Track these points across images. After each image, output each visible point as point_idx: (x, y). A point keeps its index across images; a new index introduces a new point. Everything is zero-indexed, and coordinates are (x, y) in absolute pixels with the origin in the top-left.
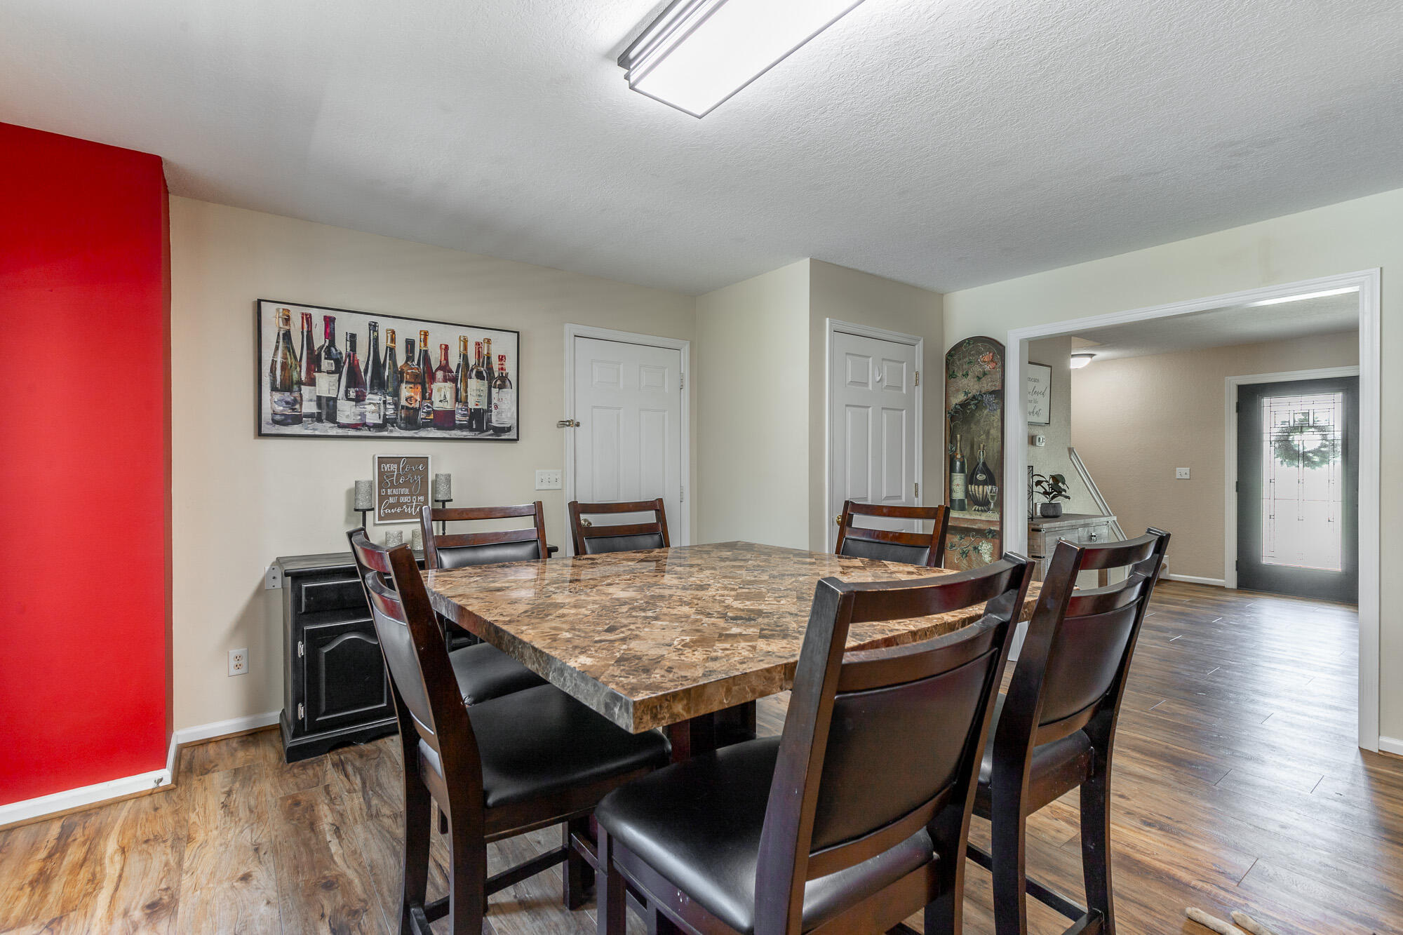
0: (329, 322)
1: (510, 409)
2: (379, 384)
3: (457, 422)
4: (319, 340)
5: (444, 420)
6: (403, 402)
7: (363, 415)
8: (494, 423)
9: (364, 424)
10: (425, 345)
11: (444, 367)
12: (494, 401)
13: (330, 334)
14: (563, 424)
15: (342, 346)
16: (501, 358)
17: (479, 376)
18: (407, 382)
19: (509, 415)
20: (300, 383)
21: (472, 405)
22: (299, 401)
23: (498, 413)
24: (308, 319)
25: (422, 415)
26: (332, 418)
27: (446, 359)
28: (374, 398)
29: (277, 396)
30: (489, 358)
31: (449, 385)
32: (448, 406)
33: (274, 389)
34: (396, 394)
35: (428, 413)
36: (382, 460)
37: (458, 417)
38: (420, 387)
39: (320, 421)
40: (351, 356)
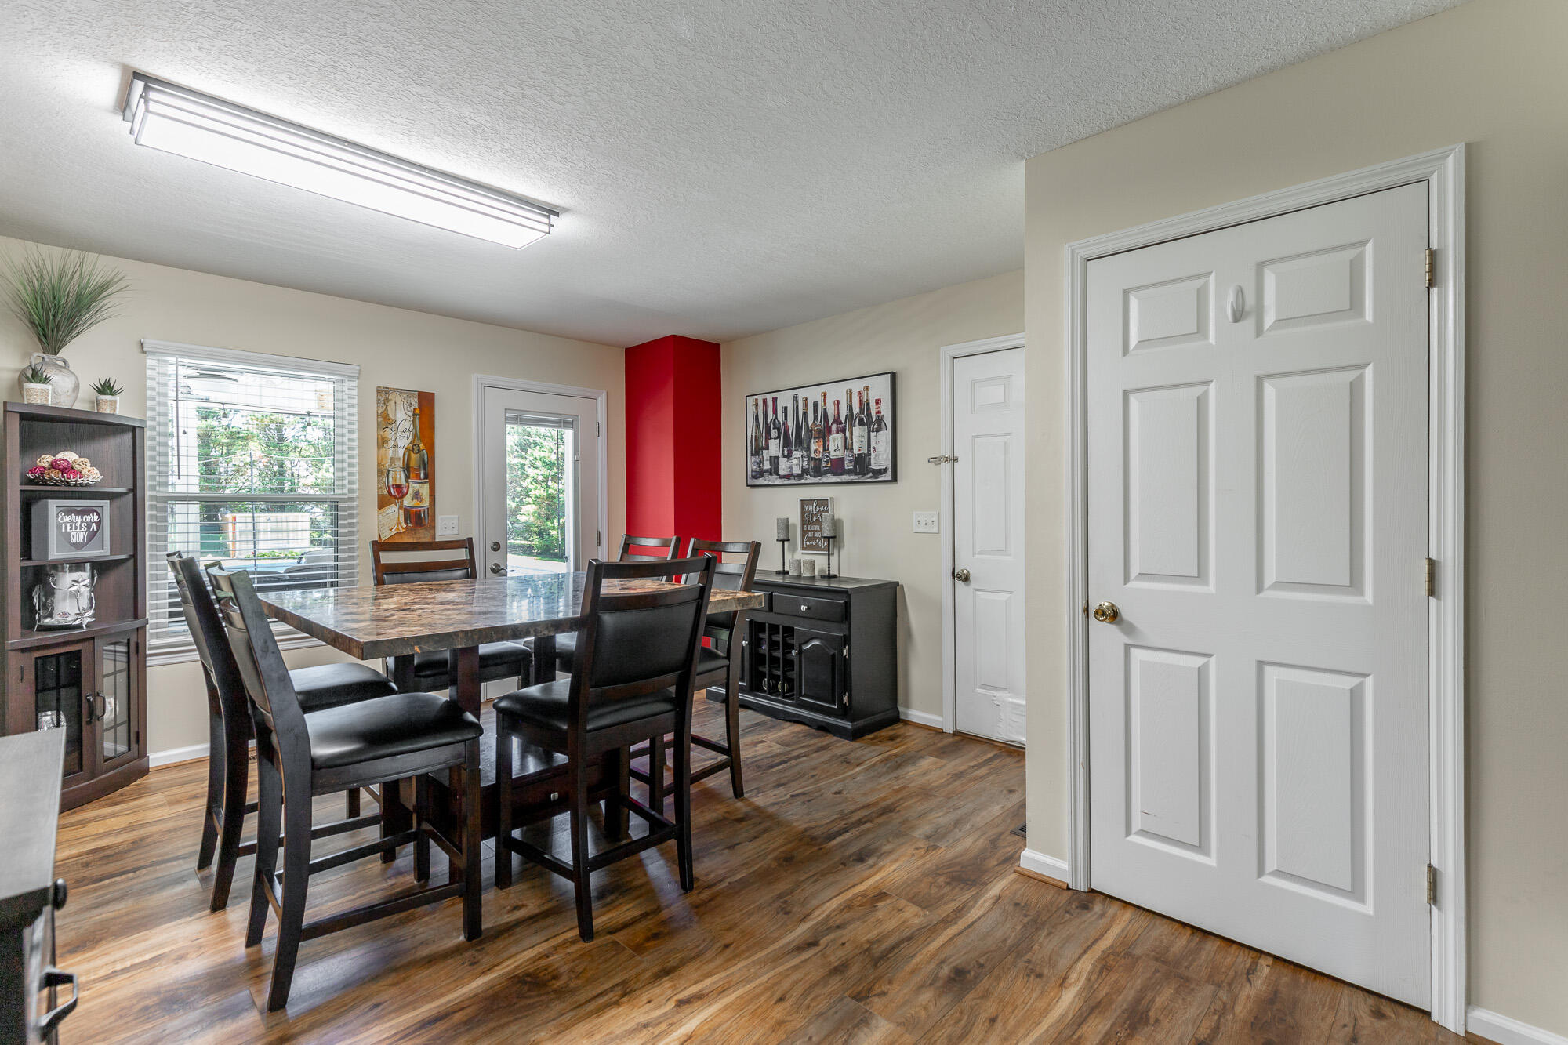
0: (775, 400)
1: (885, 451)
2: (800, 442)
3: (846, 468)
4: (771, 417)
5: (837, 467)
6: (813, 455)
7: (791, 468)
8: (873, 467)
9: (792, 475)
10: (825, 403)
11: (837, 421)
12: (873, 445)
13: (775, 411)
14: (935, 460)
15: (781, 418)
16: (877, 402)
17: (861, 423)
18: (815, 438)
19: (885, 457)
20: (763, 449)
21: (856, 452)
22: (761, 462)
23: (876, 456)
24: (765, 401)
25: (823, 464)
26: (777, 473)
27: (838, 413)
28: (796, 454)
29: (753, 459)
30: (868, 404)
31: (840, 435)
32: (839, 454)
33: (752, 455)
34: (808, 449)
35: (827, 462)
36: (803, 502)
37: (846, 463)
38: (821, 440)
39: (771, 474)
40: (785, 424)
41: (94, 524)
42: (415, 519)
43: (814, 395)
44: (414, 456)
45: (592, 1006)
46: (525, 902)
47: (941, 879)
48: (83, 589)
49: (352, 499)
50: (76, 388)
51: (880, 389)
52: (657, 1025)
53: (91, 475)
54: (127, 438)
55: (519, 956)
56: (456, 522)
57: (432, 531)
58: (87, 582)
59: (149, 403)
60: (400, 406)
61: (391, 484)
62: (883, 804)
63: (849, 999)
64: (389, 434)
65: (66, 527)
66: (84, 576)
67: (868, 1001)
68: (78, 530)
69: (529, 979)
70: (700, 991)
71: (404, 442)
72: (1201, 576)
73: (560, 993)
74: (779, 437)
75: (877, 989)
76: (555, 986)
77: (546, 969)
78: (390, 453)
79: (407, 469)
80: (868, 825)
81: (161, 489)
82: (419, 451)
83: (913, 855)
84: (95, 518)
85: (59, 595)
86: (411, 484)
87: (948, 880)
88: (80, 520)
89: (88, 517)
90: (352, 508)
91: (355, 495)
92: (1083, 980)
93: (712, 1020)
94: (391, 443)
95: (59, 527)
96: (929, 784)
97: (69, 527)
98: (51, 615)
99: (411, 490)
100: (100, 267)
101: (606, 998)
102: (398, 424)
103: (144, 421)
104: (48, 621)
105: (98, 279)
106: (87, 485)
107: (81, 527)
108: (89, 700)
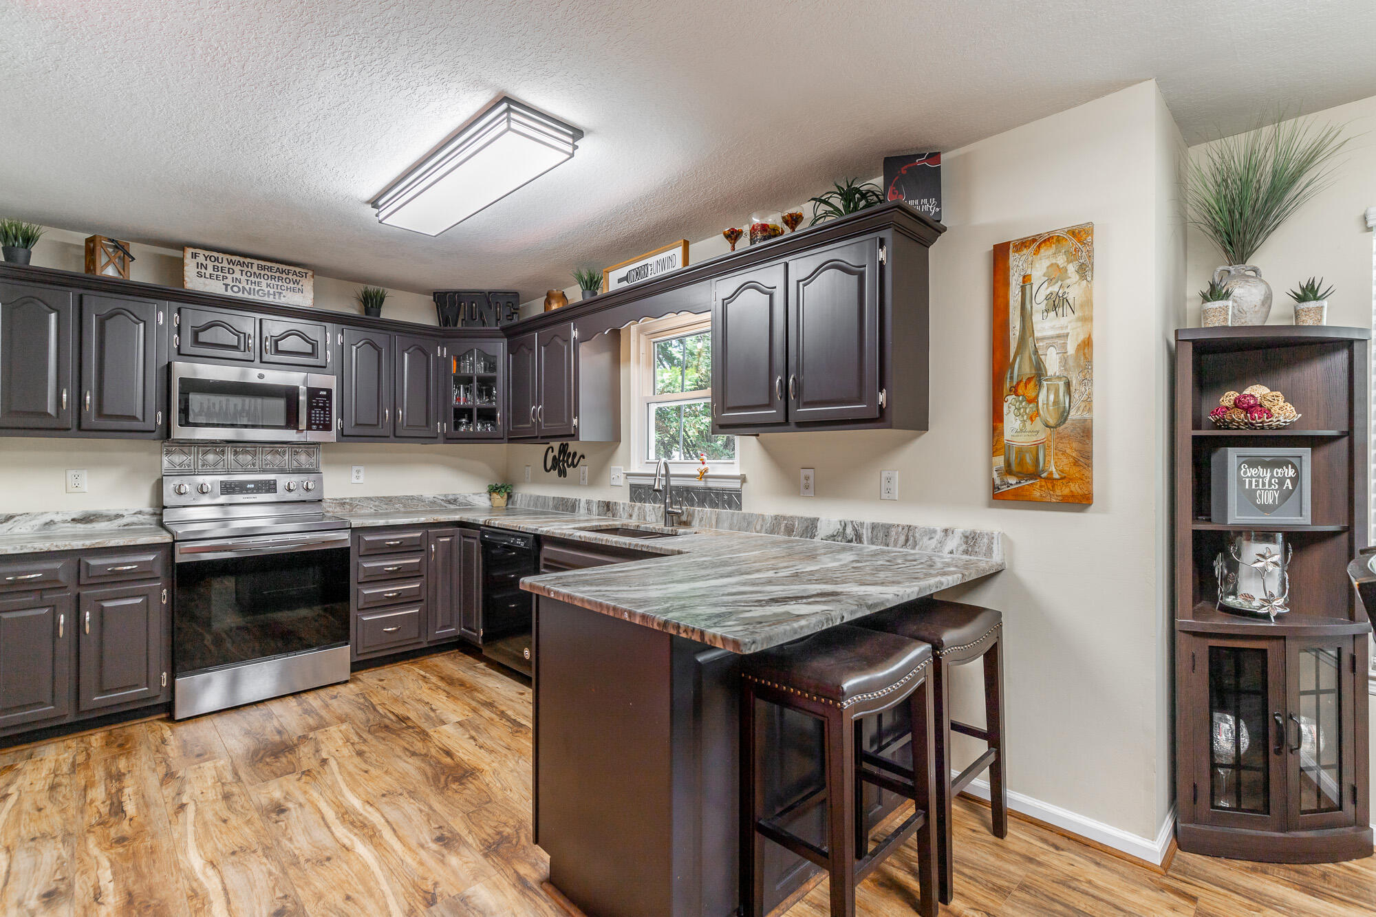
41: (1288, 481)
48: (1270, 568)
50: (1268, 300)
53: (1284, 413)
54: (1341, 358)
58: (1277, 558)
65: (1250, 483)
66: (1275, 550)
68: (1267, 487)
84: (1291, 472)
85: (1243, 570)
88: (1269, 475)
89: (1280, 471)
95: (1241, 482)
97: (1254, 484)
98: (1234, 593)
103: (1367, 331)
104: (1230, 600)
105: (1302, 148)
106: (1278, 428)
107: (1270, 484)
108: (1277, 722)
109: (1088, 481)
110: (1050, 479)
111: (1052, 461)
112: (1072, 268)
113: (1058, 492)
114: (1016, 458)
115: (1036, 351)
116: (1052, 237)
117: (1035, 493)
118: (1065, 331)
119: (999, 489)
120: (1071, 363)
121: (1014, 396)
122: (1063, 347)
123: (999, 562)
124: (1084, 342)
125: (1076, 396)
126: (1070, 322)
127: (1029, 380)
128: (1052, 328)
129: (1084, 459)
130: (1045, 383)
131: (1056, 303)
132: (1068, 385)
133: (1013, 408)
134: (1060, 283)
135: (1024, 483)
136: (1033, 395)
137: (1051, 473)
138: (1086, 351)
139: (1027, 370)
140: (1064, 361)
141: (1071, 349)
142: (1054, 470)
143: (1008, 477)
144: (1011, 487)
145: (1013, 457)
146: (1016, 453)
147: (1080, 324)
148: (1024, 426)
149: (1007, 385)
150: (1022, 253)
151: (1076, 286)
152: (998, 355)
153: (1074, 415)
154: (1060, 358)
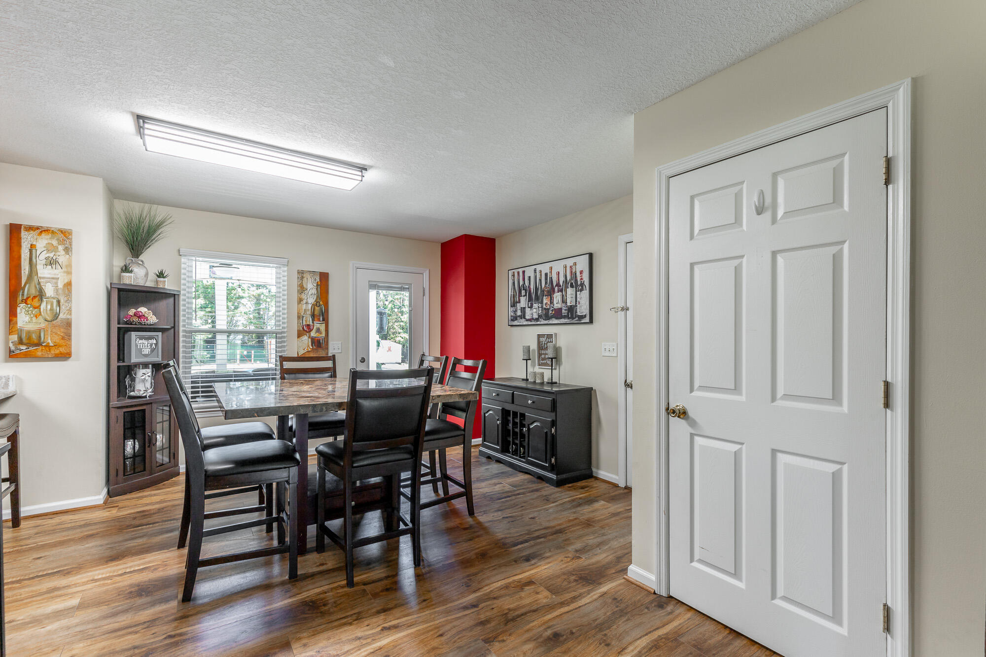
0: (524, 272)
1: (586, 303)
2: (537, 298)
3: (563, 314)
4: (521, 283)
5: (558, 314)
6: (544, 306)
7: (532, 314)
8: (579, 314)
9: (533, 319)
10: (551, 274)
11: (558, 285)
12: (578, 300)
13: (524, 279)
14: (615, 309)
15: (527, 283)
16: (581, 272)
17: (572, 286)
18: (546, 296)
19: (585, 307)
20: (517, 302)
21: (569, 304)
22: (516, 311)
23: (580, 307)
24: (518, 273)
25: (550, 312)
26: (524, 317)
27: (559, 280)
28: (535, 306)
29: (512, 309)
30: (575, 274)
31: (560, 293)
32: (559, 306)
33: (511, 306)
34: (542, 303)
35: (552, 310)
36: (539, 336)
37: (563, 311)
38: (549, 297)
39: (521, 319)
40: (529, 287)
41: (154, 345)
42: (318, 344)
43: (545, 268)
44: (317, 308)
45: (336, 623)
46: (327, 562)
47: (573, 577)
48: (147, 378)
49: (284, 332)
50: (147, 275)
51: (582, 264)
52: (366, 639)
53: (152, 319)
54: (172, 300)
55: (311, 591)
56: (340, 346)
57: (327, 351)
58: (150, 374)
59: (183, 282)
60: (310, 280)
61: (304, 324)
62: (558, 528)
63: (481, 641)
64: (303, 296)
66: (149, 371)
67: (492, 644)
69: (311, 604)
70: (398, 624)
71: (312, 301)
72: (736, 389)
73: (323, 614)
74: (526, 295)
75: (500, 638)
76: (322, 610)
77: (322, 600)
78: (304, 307)
79: (313, 316)
80: (542, 540)
81: (189, 327)
82: (320, 305)
83: (562, 560)
84: (154, 341)
85: (137, 380)
86: (315, 324)
87: (577, 579)
88: (147, 342)
89: (151, 341)
90: (284, 337)
91: (286, 330)
92: (635, 652)
93: (396, 641)
94: (305, 301)
95: (137, 346)
96: (594, 518)
97: (141, 346)
98: (134, 391)
99: (315, 328)
100: (160, 213)
101: (345, 620)
102: (308, 290)
103: (180, 291)
104: (132, 394)
105: (158, 219)
106: (150, 325)
107: (147, 346)
108: (149, 435)
109: (69, 346)
110: (48, 346)
111: (49, 338)
112: (61, 248)
113: (53, 352)
114: (26, 336)
115: (39, 283)
116: (49, 230)
117: (38, 353)
118: (57, 276)
119: (14, 352)
120: (60, 291)
121: (24, 304)
122: (56, 284)
123: (14, 390)
124: (67, 283)
125: (63, 307)
126: (60, 272)
127: (35, 297)
128: (50, 274)
129: (67, 336)
130: (45, 300)
131: (51, 262)
132: (59, 302)
133: (24, 310)
134: (53, 253)
135: (31, 349)
136: (37, 305)
137: (49, 343)
138: (69, 287)
139: (33, 292)
140: (57, 290)
141: (60, 285)
142: (50, 342)
143: (20, 346)
144: (22, 351)
145: (24, 336)
146: (26, 333)
147: (65, 274)
148: (31, 320)
149: (20, 298)
150: (30, 233)
151: (63, 256)
152: (13, 282)
153: (61, 316)
154: (54, 289)
